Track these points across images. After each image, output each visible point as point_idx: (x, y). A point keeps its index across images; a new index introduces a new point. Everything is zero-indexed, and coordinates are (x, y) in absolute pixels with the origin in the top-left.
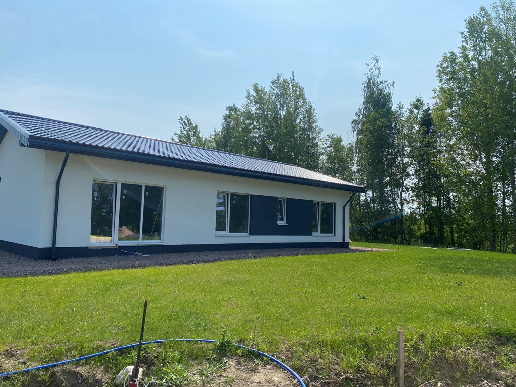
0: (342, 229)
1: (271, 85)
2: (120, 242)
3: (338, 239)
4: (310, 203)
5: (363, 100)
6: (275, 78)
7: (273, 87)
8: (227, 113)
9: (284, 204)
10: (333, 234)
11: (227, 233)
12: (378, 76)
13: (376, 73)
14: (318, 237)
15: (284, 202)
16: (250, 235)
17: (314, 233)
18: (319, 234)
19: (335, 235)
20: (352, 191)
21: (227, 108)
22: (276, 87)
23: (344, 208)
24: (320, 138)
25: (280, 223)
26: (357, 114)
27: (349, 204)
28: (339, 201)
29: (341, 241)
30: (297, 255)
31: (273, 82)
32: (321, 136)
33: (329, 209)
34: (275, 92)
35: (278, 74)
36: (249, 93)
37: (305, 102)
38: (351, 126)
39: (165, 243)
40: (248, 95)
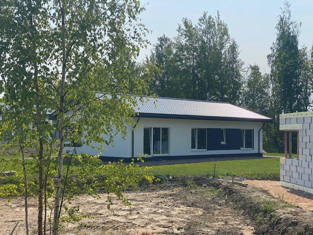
0: (258, 146)
1: (199, 22)
2: (154, 155)
3: (255, 151)
4: (239, 131)
5: (276, 37)
6: (202, 16)
7: (201, 24)
8: (159, 43)
9: (224, 132)
10: (252, 148)
11: (196, 149)
12: (288, 19)
13: (287, 16)
14: (244, 150)
15: (224, 131)
16: (207, 150)
17: (241, 148)
18: (244, 148)
19: (253, 149)
20: (264, 122)
21: (158, 39)
22: (203, 23)
23: (259, 132)
24: (242, 68)
25: (222, 143)
26: (271, 48)
27: (262, 129)
28: (256, 129)
29: (257, 152)
30: (234, 160)
31: (200, 20)
32: (243, 67)
33: (250, 133)
34: (202, 28)
35: (205, 12)
36: (180, 27)
37: (228, 38)
38: (267, 59)
39: (170, 155)
40: (179, 28)
